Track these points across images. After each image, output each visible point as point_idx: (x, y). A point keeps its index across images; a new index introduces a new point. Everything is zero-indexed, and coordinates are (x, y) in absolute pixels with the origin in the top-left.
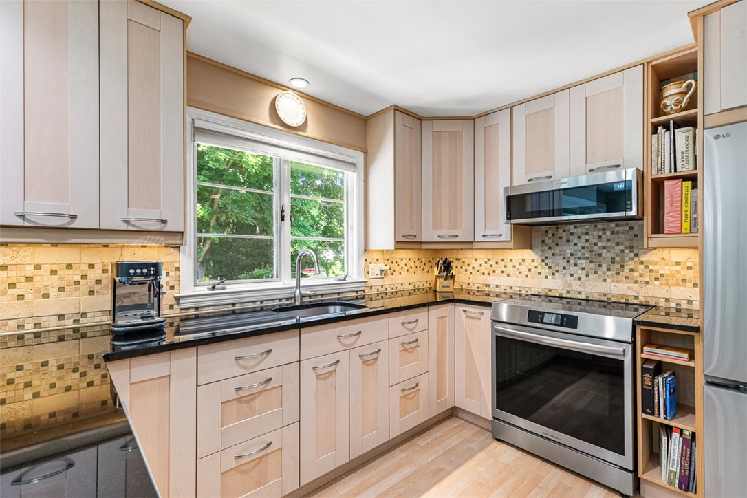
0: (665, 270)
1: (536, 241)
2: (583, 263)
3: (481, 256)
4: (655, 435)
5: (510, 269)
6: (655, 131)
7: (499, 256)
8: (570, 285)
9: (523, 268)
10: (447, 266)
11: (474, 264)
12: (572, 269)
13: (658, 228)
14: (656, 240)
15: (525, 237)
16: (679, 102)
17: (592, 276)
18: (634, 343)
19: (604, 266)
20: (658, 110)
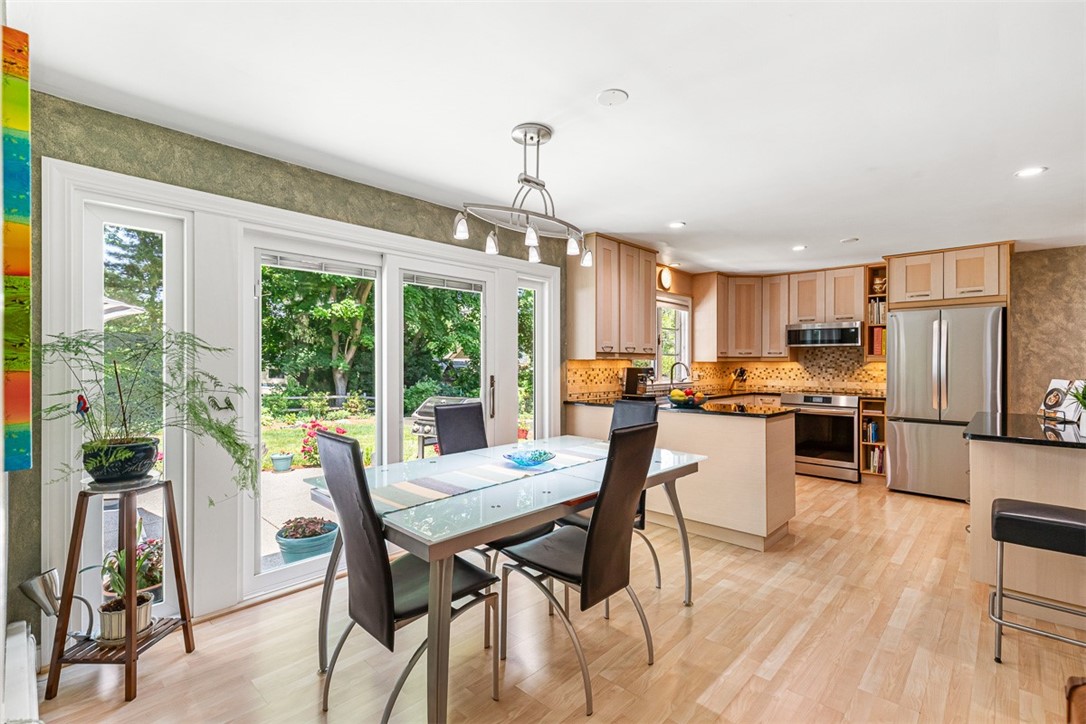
0: (875, 374)
1: (801, 357)
2: (830, 370)
3: (761, 366)
4: (868, 450)
5: (782, 375)
6: (870, 302)
7: (775, 366)
8: (822, 384)
9: (792, 375)
10: (743, 372)
11: (755, 371)
12: (824, 374)
13: (871, 352)
14: (870, 358)
15: (795, 356)
16: (881, 288)
17: (836, 378)
18: (859, 408)
19: (843, 373)
20: (872, 291)
